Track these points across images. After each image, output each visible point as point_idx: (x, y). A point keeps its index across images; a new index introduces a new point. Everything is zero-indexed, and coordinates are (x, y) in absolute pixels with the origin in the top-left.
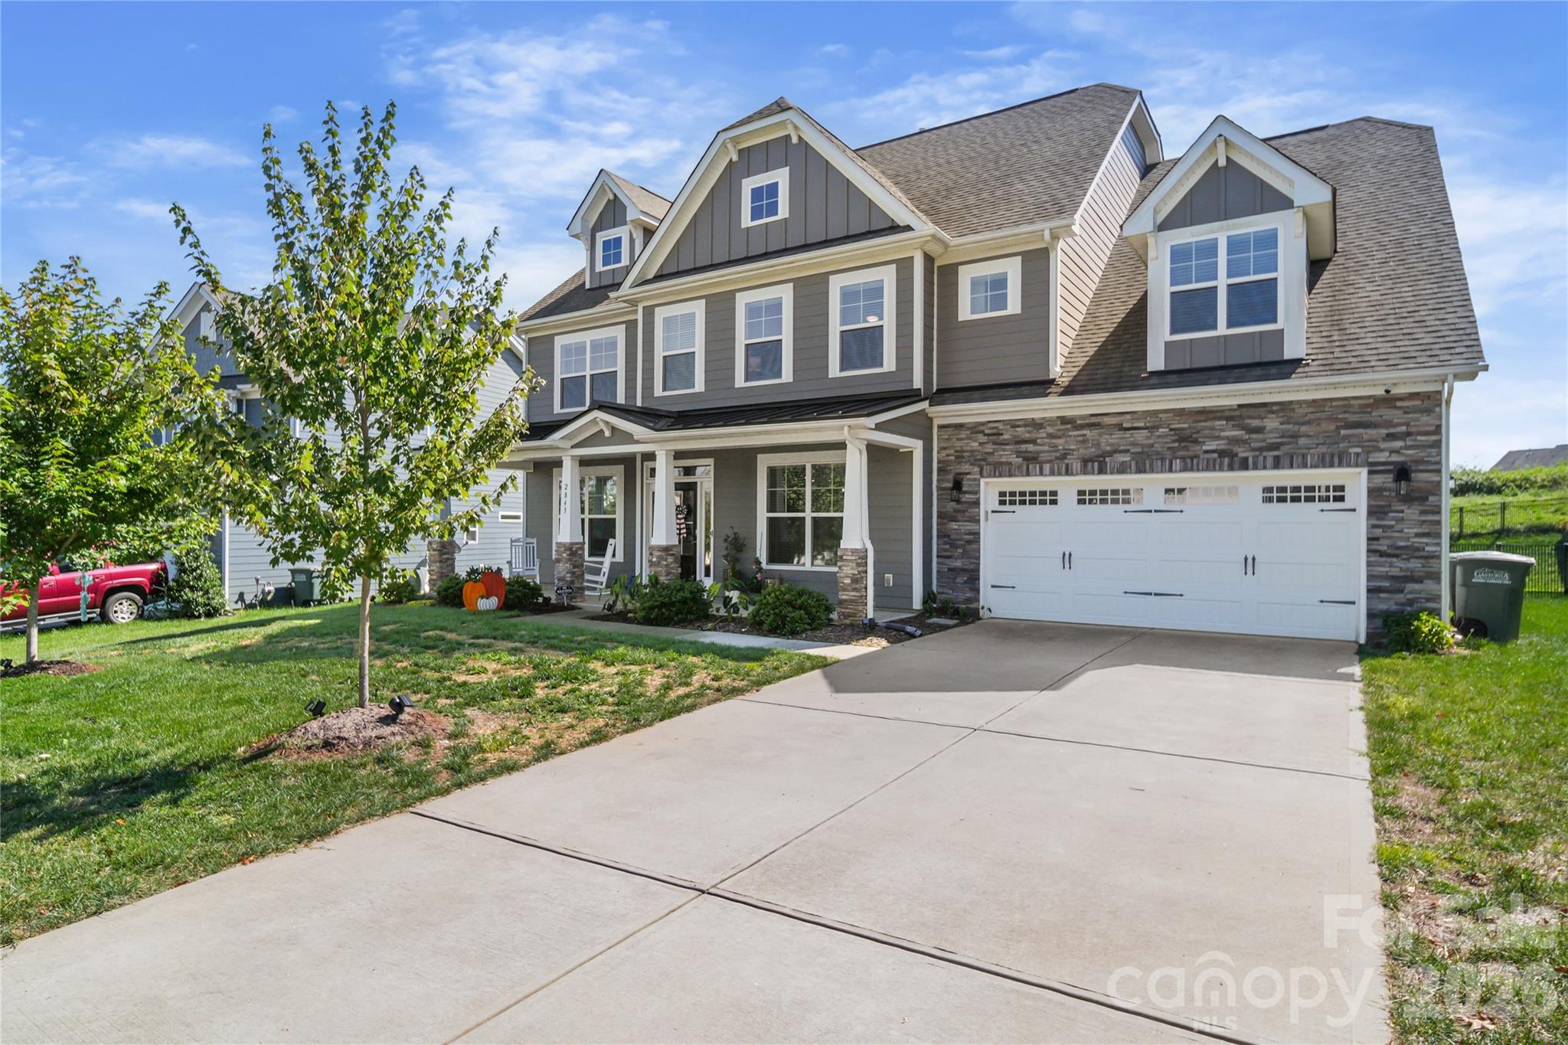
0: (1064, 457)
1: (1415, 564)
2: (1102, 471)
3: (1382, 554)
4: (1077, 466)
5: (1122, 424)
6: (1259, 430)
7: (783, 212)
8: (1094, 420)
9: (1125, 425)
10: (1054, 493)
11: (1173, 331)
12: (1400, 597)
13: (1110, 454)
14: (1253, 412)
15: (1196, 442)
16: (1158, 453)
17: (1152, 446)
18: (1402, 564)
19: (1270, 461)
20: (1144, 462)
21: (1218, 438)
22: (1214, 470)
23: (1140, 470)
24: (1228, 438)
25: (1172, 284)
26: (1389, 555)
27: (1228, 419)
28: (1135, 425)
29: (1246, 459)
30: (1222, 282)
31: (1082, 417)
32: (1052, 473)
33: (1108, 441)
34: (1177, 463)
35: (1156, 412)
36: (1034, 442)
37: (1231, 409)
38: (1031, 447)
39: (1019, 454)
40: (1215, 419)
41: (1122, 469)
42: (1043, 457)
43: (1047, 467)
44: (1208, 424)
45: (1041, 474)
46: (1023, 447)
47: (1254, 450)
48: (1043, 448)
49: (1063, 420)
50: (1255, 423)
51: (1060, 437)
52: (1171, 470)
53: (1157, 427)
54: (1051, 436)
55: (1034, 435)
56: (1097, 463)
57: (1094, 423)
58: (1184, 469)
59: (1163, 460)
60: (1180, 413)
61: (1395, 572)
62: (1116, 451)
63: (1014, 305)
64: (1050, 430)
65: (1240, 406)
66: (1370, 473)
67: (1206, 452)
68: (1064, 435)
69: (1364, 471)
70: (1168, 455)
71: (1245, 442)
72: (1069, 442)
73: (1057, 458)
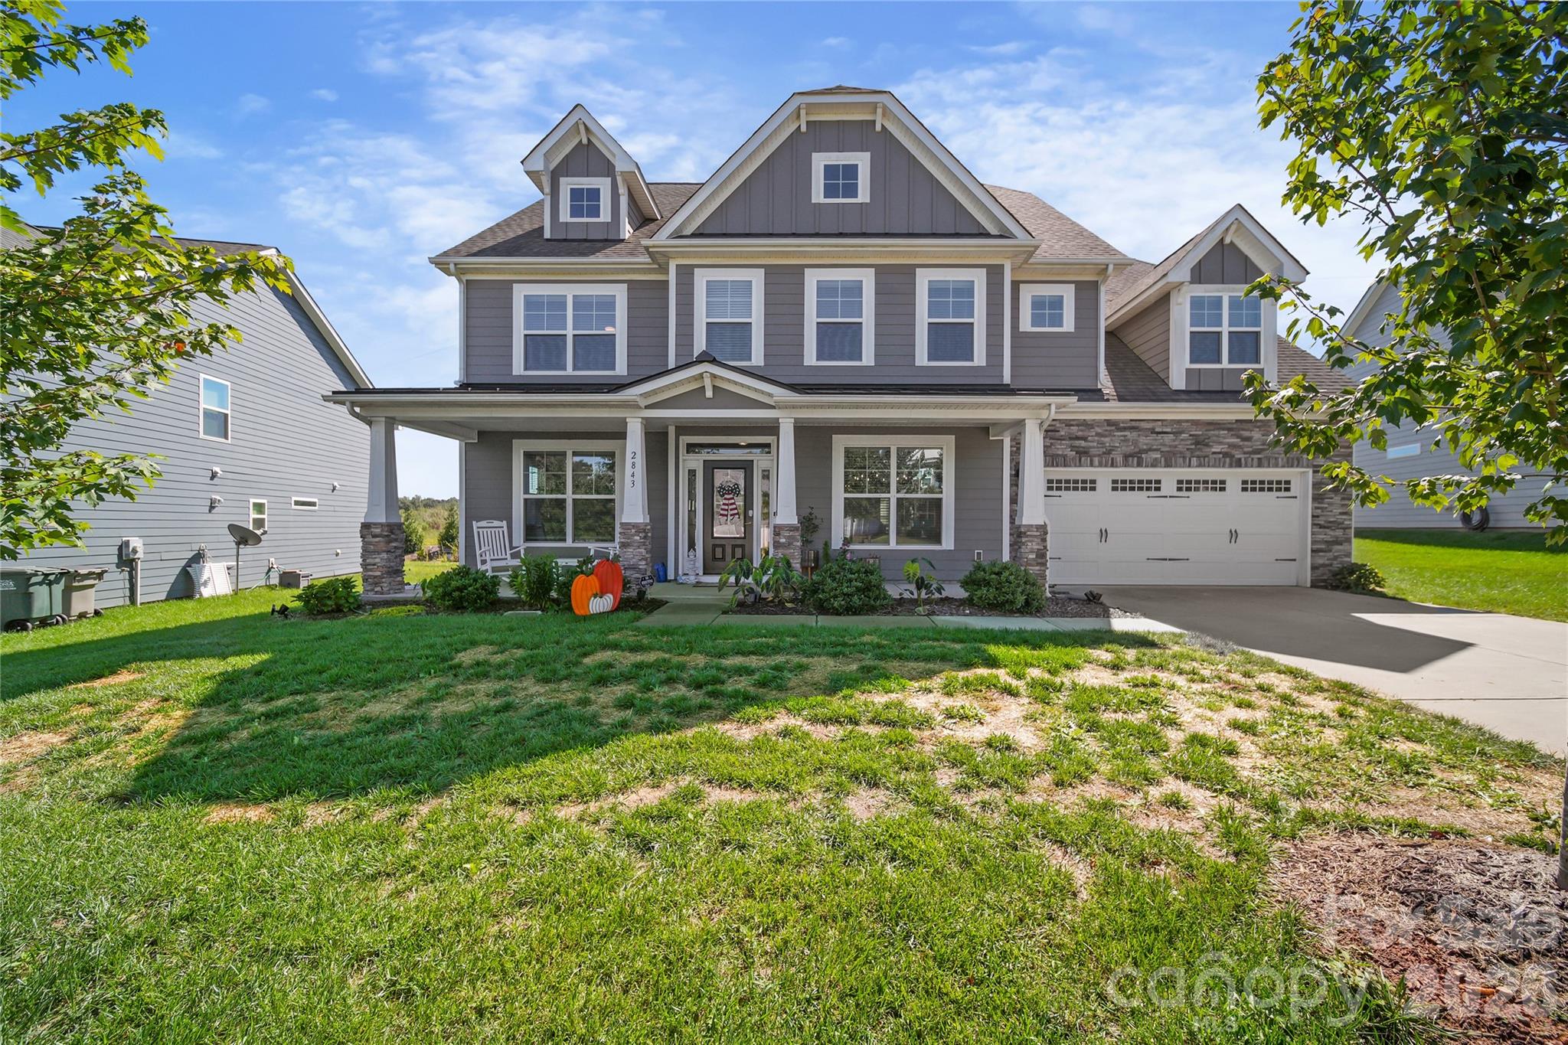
0: (1109, 452)
1: (1339, 533)
2: (1139, 465)
3: (1321, 526)
4: (1119, 459)
5: (1154, 429)
6: (1248, 439)
7: (863, 196)
8: (1134, 424)
9: (1157, 430)
10: (1093, 482)
11: (1192, 362)
12: (1330, 555)
13: (1146, 451)
14: (1244, 426)
15: (1207, 445)
16: (1181, 453)
17: (1176, 447)
18: (1332, 533)
19: (1255, 462)
20: (1169, 460)
21: (1221, 443)
22: (1219, 467)
23: (1168, 465)
24: (1228, 444)
25: (1191, 326)
26: (1325, 527)
27: (1229, 430)
28: (1165, 430)
29: (1240, 459)
30: (1225, 329)
31: (1124, 421)
32: (1100, 465)
33: (1144, 441)
34: (1194, 461)
35: (1179, 422)
36: (1085, 439)
37: (1231, 423)
38: (1083, 443)
39: (1072, 448)
40: (1219, 429)
41: (1154, 464)
42: (1093, 451)
43: (1096, 460)
44: (1216, 432)
45: (1092, 465)
46: (1077, 443)
47: (1245, 453)
48: (1091, 444)
49: (1109, 423)
50: (1246, 434)
51: (1106, 436)
52: (1189, 466)
53: (1181, 433)
54: (1098, 434)
55: (1086, 434)
56: (1135, 458)
57: (1133, 426)
58: (1200, 465)
59: (1184, 458)
60: (1195, 423)
61: (1328, 538)
62: (1150, 450)
63: (1068, 325)
64: (1099, 430)
65: (1237, 421)
66: (1314, 472)
67: (1214, 453)
68: (1110, 435)
69: (1310, 471)
70: (1188, 454)
71: (1240, 447)
72: (1114, 440)
73: (1104, 453)
